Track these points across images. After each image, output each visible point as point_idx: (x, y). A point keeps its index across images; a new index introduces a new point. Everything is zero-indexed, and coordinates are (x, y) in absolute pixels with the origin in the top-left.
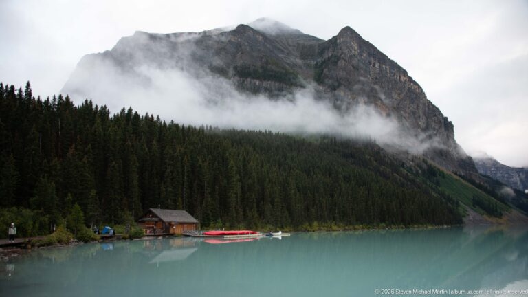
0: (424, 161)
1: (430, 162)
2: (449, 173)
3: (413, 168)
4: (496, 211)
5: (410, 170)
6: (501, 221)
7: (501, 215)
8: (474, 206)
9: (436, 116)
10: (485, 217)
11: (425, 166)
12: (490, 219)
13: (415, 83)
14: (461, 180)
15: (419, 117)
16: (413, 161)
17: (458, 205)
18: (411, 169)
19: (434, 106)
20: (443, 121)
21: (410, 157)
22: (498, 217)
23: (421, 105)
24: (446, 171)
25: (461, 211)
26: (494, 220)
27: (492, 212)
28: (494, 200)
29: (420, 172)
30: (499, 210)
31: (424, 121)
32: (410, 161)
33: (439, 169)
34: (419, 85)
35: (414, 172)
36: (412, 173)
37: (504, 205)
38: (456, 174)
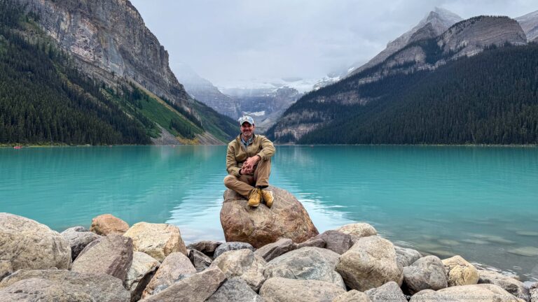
0: (131, 84)
1: (138, 85)
2: (155, 97)
3: (115, 90)
4: (190, 133)
5: (110, 91)
6: (192, 142)
7: (193, 137)
8: (170, 128)
9: (152, 43)
10: (179, 138)
11: (131, 89)
12: (182, 141)
13: (134, 8)
14: (165, 104)
15: (135, 42)
16: (118, 83)
17: (153, 127)
18: (112, 91)
19: (151, 34)
20: (158, 49)
21: (116, 79)
22: (191, 139)
23: (138, 32)
24: (151, 95)
25: (153, 132)
26: (186, 141)
27: (186, 134)
28: (192, 123)
29: (122, 94)
30: (192, 133)
31: (139, 46)
32: (114, 82)
33: (145, 93)
34: (137, 11)
35: (115, 93)
36: (112, 94)
37: (199, 128)
38: (162, 98)
